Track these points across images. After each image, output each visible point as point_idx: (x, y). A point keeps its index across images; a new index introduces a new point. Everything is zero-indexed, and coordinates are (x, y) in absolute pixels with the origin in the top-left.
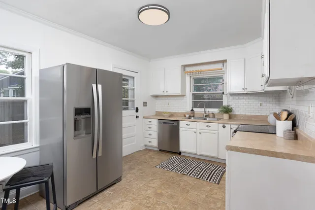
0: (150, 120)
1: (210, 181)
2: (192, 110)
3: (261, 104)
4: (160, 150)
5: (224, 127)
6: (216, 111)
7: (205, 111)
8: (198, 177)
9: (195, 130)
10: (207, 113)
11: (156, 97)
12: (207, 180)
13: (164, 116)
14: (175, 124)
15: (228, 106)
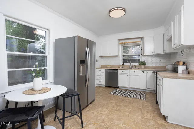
0: (100, 70)
1: (140, 99)
2: (123, 64)
3: (161, 60)
4: (106, 86)
5: (143, 72)
6: (137, 64)
7: (130, 65)
8: (134, 97)
10: (132, 65)
11: (101, 57)
12: (139, 98)
14: (116, 71)
15: (144, 61)
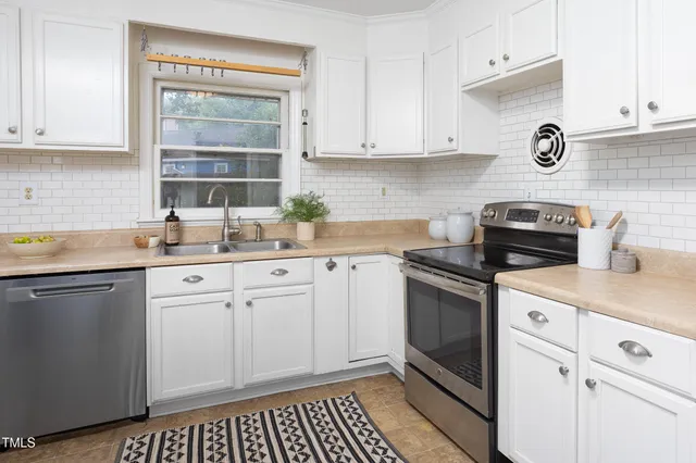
2: (172, 218)
3: (384, 189)
5: (331, 266)
7: (227, 219)
9: (226, 297)
10: (236, 223)
13: (17, 257)
